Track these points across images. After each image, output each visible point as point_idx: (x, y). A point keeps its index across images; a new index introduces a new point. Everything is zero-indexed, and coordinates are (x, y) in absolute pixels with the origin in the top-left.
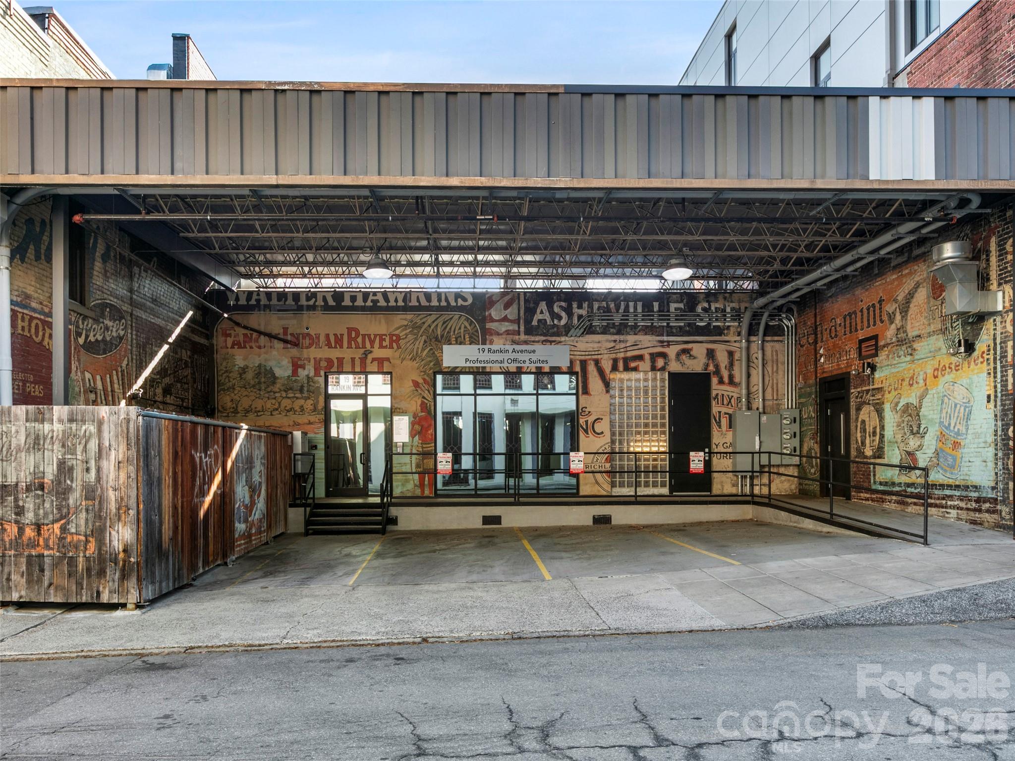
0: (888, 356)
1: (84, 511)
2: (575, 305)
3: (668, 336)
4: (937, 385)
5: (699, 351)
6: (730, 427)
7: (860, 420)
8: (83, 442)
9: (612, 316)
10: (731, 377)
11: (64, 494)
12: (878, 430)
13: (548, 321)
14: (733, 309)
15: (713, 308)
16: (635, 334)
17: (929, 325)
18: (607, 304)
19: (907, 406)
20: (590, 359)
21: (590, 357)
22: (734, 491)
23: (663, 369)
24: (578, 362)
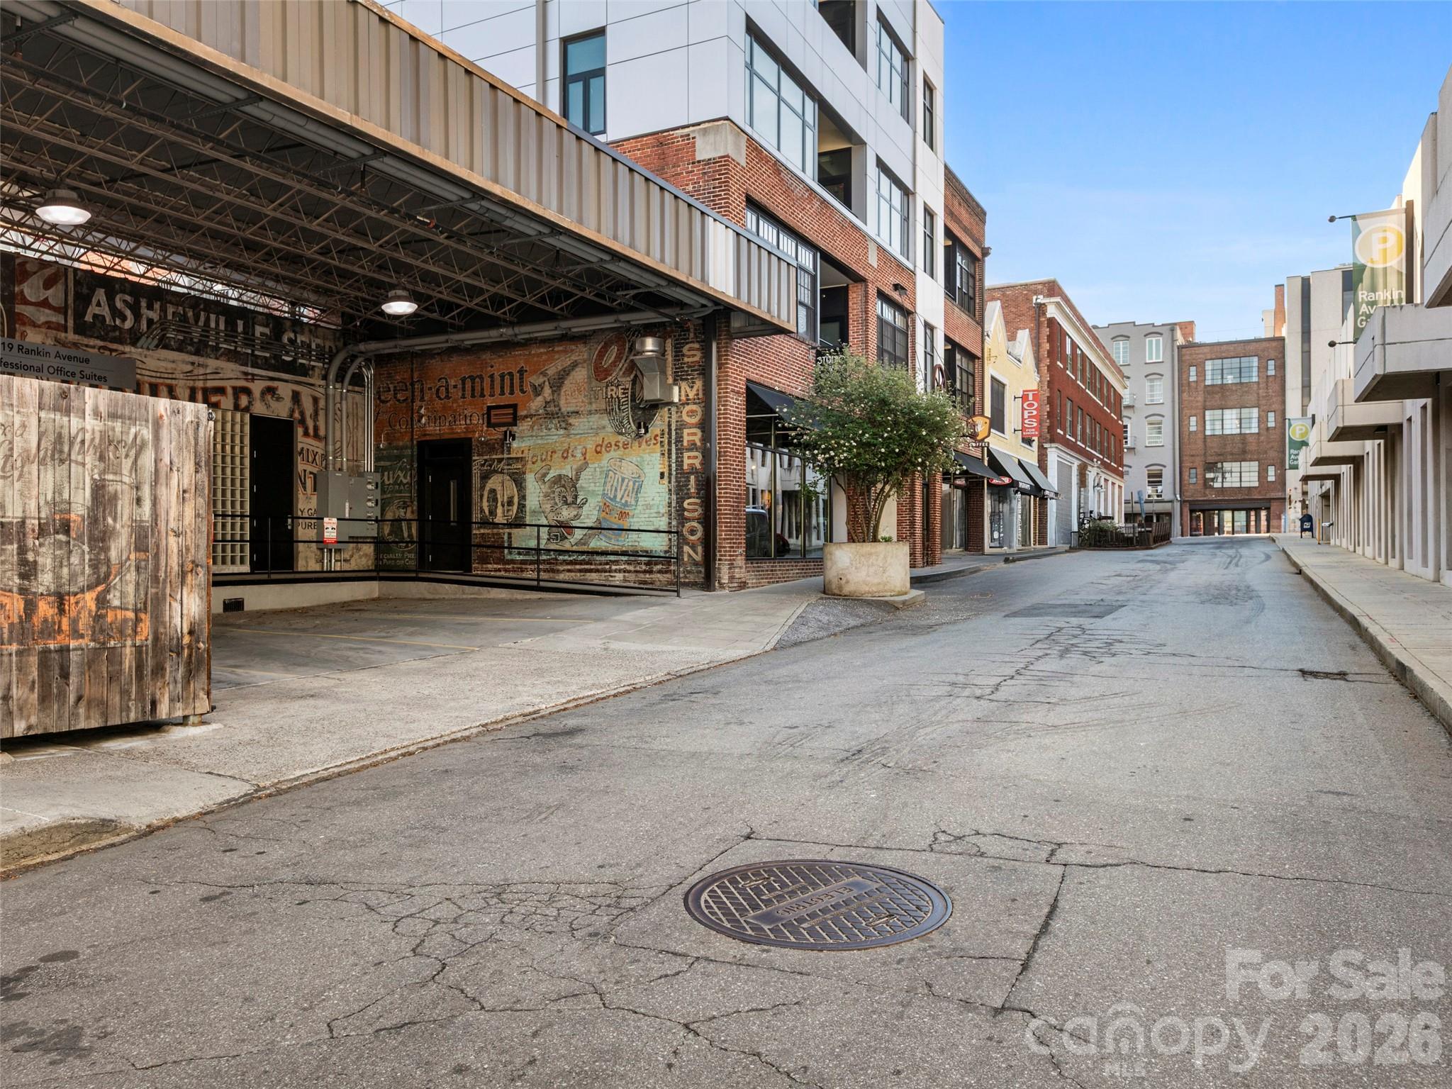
0: (532, 427)
1: (133, 568)
2: (144, 304)
3: (252, 367)
4: (600, 460)
5: (285, 390)
6: (315, 490)
7: (487, 488)
8: (133, 453)
9: (189, 328)
10: (316, 429)
11: (103, 540)
12: (516, 500)
13: (107, 320)
14: (318, 346)
15: (299, 341)
16: (217, 359)
17: (591, 403)
18: (184, 311)
19: (559, 478)
20: (162, 384)
21: (161, 381)
22: (318, 568)
23: (247, 409)
24: (147, 385)
